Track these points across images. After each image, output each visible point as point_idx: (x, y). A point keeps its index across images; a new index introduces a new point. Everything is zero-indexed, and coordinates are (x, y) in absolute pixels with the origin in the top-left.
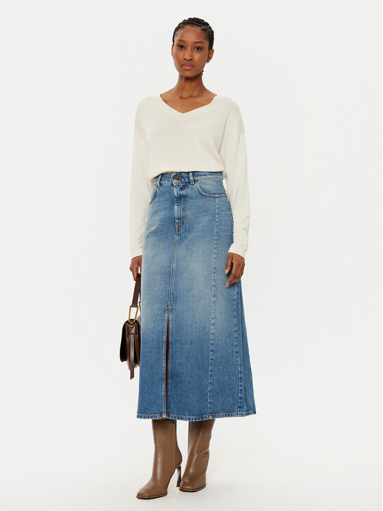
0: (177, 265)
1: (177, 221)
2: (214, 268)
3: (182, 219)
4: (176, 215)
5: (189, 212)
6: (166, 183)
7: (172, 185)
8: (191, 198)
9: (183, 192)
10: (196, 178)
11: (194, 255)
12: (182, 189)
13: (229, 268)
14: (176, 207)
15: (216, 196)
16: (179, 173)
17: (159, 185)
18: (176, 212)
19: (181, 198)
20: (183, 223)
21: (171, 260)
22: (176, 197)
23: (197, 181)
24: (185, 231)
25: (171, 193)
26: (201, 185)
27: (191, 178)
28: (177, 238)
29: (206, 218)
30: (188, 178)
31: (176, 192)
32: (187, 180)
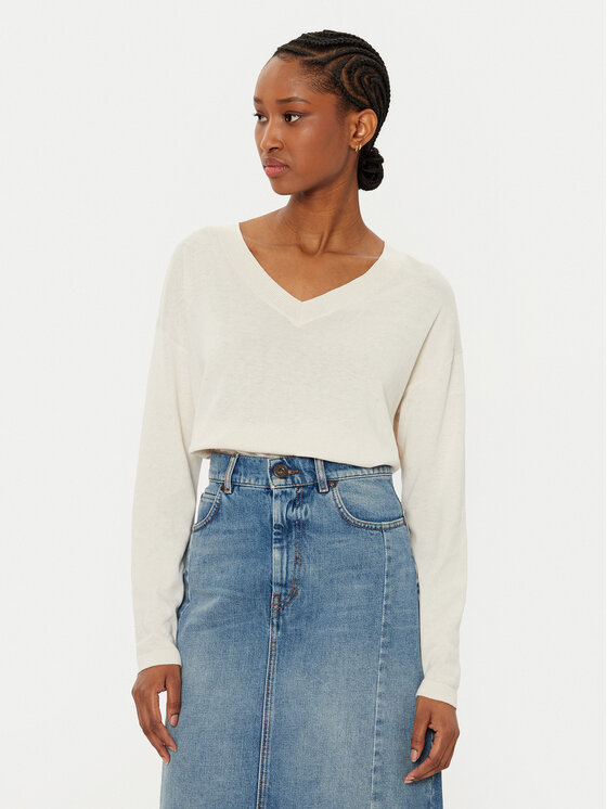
0: (279, 715)
1: (276, 590)
2: (379, 722)
3: (291, 587)
4: (276, 576)
5: (311, 569)
6: (250, 483)
7: (269, 491)
8: (319, 530)
9: (298, 513)
10: (334, 475)
11: (325, 687)
12: (294, 504)
13: (420, 747)
14: (276, 554)
15: (385, 524)
16: (287, 457)
17: (228, 485)
18: (276, 568)
19: (290, 530)
20: (293, 595)
21: (262, 699)
22: (277, 527)
23: (335, 483)
24: (298, 617)
25: (262, 512)
26: (347, 496)
27: (321, 475)
28: (273, 634)
29: (356, 587)
30: (313, 473)
31: (278, 510)
32: (309, 479)
